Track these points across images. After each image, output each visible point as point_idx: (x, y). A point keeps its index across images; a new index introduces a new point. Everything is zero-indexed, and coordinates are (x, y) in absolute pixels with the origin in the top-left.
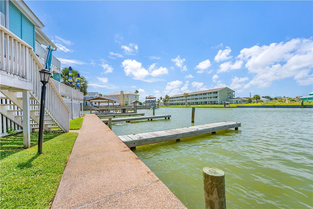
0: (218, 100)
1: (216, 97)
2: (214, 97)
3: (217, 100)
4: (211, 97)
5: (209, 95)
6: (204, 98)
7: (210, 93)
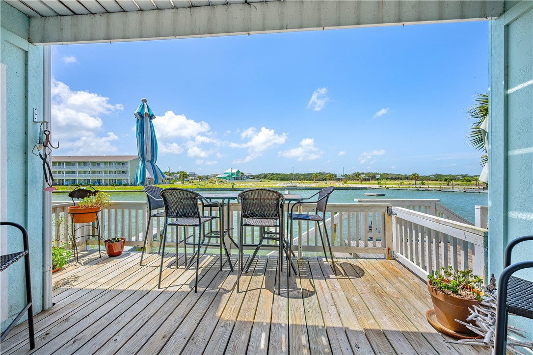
0: (129, 178)
1: (123, 172)
2: (119, 171)
3: (125, 178)
4: (110, 172)
5: (107, 167)
6: (94, 172)
7: (111, 163)
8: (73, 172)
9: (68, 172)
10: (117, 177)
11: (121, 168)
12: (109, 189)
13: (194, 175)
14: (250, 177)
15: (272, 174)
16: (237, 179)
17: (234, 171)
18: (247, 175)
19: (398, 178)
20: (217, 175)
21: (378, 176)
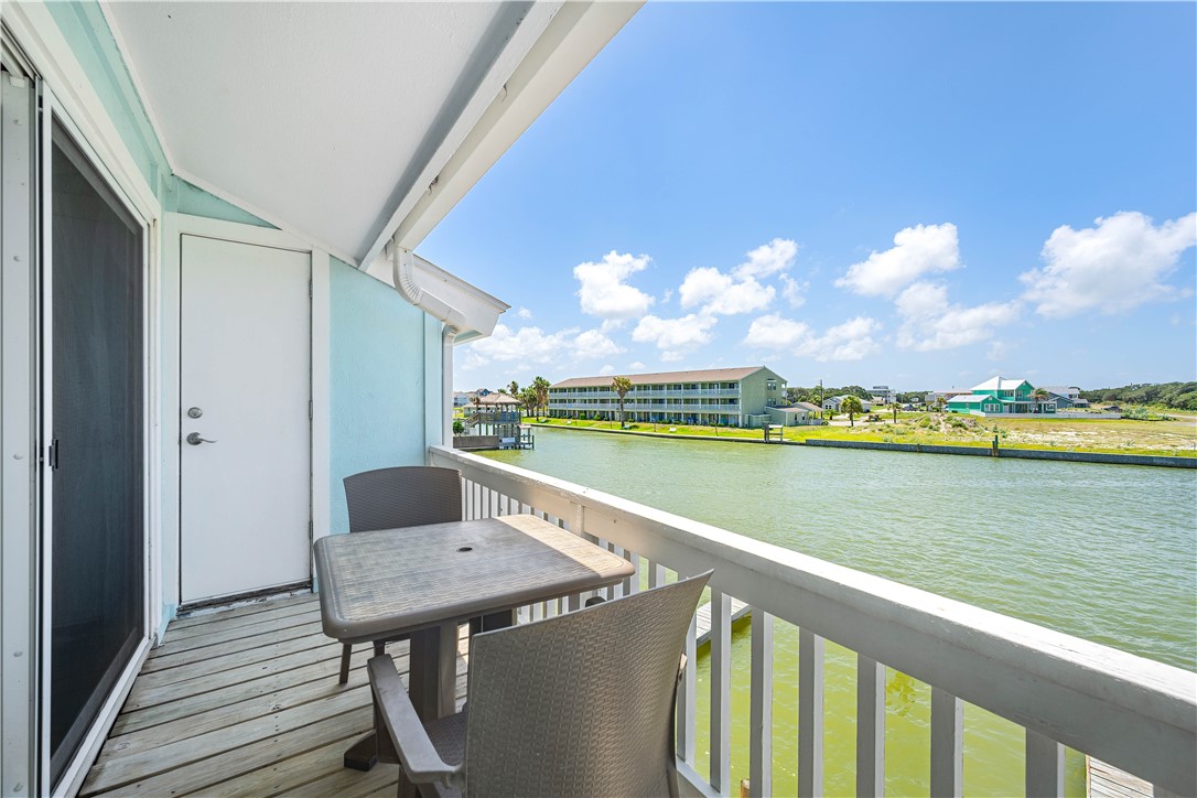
0: (740, 413)
1: (732, 401)
2: (725, 399)
3: (735, 413)
4: (711, 401)
5: (706, 393)
6: (687, 401)
7: (711, 385)
8: (661, 401)
9: (655, 401)
10: (720, 410)
11: (728, 394)
12: (708, 432)
13: (885, 393)
16: (1021, 409)
20: (952, 395)
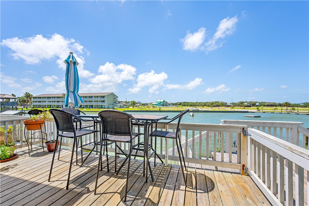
0: (106, 104)
1: (103, 101)
2: (101, 101)
3: (104, 104)
4: (97, 101)
5: (96, 99)
6: (90, 101)
7: (97, 97)
10: (100, 104)
11: (102, 99)
12: (96, 110)
13: (140, 103)
14: (171, 104)
15: (185, 103)
16: (163, 105)
17: (162, 101)
18: (169, 103)
19: (273, 105)
20: (152, 103)
21: (257, 104)
